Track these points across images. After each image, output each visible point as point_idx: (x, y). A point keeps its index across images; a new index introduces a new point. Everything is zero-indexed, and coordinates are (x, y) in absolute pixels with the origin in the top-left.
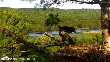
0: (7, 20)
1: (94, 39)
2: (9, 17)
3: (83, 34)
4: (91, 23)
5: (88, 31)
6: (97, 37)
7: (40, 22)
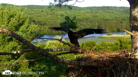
0: (8, 20)
1: (117, 44)
2: (12, 16)
3: (103, 38)
4: (113, 25)
5: (110, 35)
6: (121, 42)
7: (49, 22)
